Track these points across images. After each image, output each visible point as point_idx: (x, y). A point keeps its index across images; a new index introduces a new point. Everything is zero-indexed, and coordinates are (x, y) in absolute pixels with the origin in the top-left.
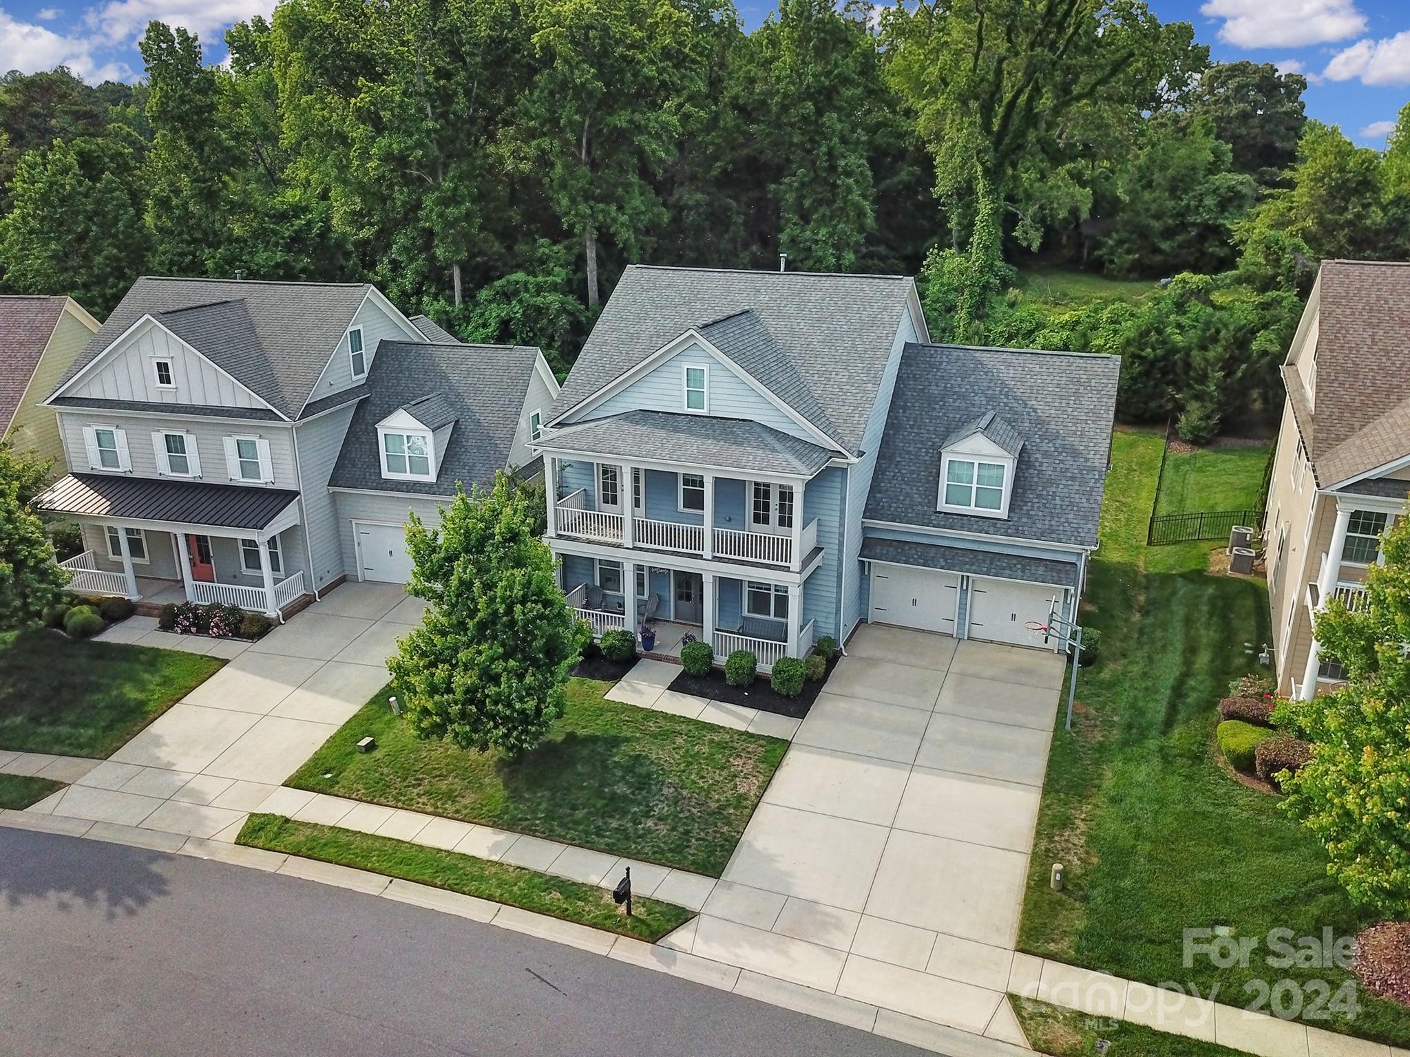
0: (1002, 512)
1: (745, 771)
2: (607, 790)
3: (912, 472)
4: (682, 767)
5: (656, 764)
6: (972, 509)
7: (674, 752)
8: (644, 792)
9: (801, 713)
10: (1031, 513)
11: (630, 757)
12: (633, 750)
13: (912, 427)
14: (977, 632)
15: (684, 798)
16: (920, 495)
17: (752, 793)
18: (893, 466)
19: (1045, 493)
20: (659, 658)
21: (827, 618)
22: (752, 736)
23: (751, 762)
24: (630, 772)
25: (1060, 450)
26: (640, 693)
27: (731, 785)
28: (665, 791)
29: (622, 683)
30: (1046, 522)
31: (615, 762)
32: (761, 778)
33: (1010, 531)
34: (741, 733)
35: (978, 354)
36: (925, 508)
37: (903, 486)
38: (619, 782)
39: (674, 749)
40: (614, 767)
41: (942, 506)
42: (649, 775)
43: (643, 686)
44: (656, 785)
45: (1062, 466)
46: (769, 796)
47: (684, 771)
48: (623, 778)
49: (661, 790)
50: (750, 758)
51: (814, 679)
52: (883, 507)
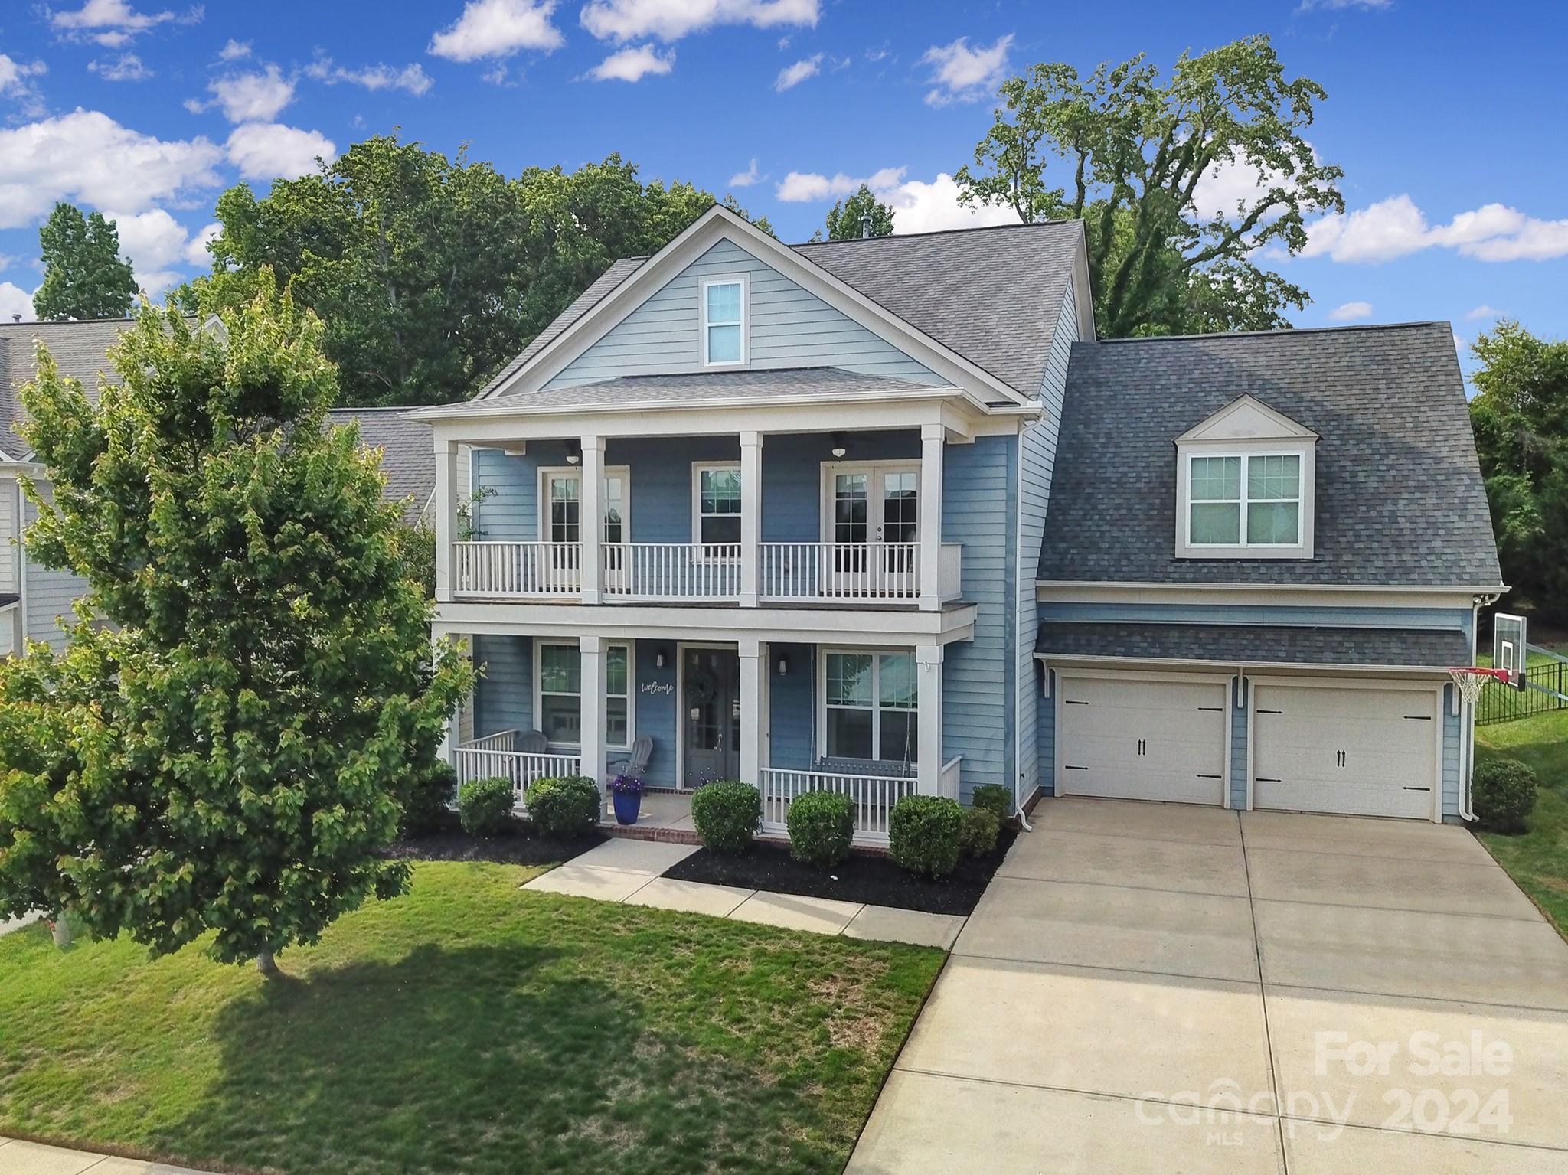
0: (1303, 547)
1: (846, 1005)
2: (488, 1055)
3: (1118, 507)
4: (687, 1001)
5: (621, 998)
6: (1243, 548)
7: (668, 973)
8: (584, 1058)
9: (964, 905)
10: (1357, 546)
11: (558, 984)
12: (568, 972)
13: (1104, 445)
14: (1270, 796)
15: (690, 1065)
16: (1140, 538)
17: (871, 1048)
18: (1080, 501)
19: (1373, 514)
20: (649, 836)
21: (987, 751)
22: (856, 942)
23: (861, 987)
24: (555, 1014)
25: (1383, 451)
26: (600, 881)
27: (814, 1033)
28: (641, 1051)
29: (566, 868)
30: (1392, 557)
31: (520, 996)
32: (890, 1018)
33: (1322, 577)
34: (831, 940)
35: (1199, 344)
36: (1153, 557)
37: (1106, 528)
38: (522, 1035)
39: (668, 967)
40: (517, 1006)
41: (1185, 547)
42: (602, 1022)
43: (606, 872)
44: (616, 1039)
45: (1393, 473)
46: (917, 1055)
47: (692, 1010)
48: (534, 1028)
49: (630, 1048)
50: (858, 981)
51: (978, 853)
52: (1072, 560)
